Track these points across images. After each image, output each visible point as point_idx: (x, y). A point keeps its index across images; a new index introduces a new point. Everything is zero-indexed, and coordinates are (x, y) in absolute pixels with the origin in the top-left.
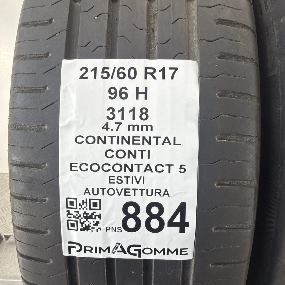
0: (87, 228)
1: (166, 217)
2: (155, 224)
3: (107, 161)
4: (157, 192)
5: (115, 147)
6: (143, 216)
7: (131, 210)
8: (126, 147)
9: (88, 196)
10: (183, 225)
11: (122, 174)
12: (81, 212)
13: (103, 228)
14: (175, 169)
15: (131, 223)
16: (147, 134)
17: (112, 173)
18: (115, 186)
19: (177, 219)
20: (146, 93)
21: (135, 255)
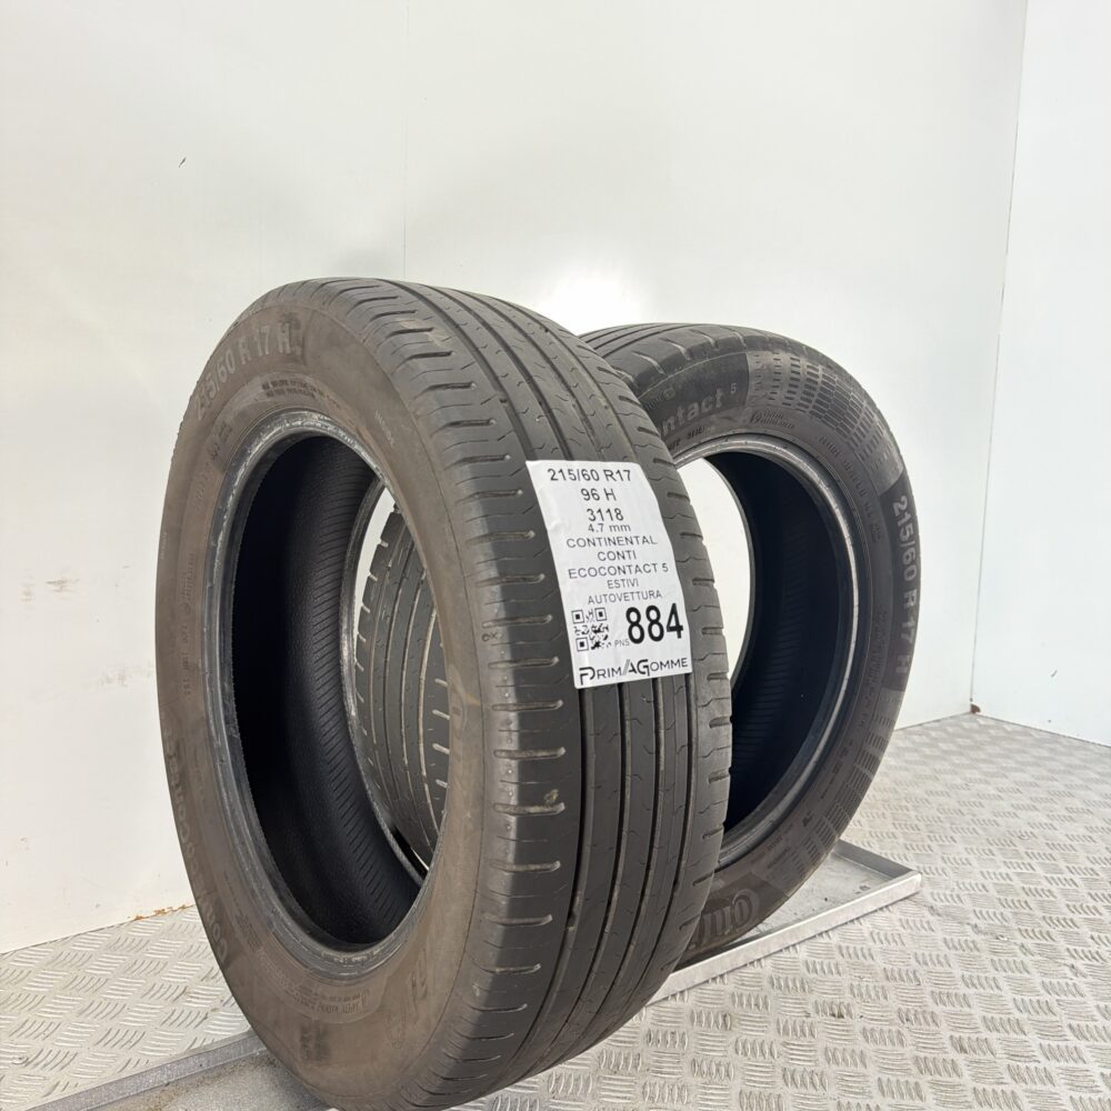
0: (597, 645)
1: (664, 621)
2: (656, 631)
3: (602, 564)
4: (651, 594)
5: (605, 549)
6: (645, 623)
7: (634, 617)
8: (614, 548)
9: (593, 606)
10: (678, 628)
11: (618, 577)
12: (589, 626)
13: (613, 643)
14: (659, 567)
15: (636, 633)
16: (628, 534)
17: (608, 577)
18: (614, 591)
19: (673, 624)
20: (612, 494)
21: (644, 673)
